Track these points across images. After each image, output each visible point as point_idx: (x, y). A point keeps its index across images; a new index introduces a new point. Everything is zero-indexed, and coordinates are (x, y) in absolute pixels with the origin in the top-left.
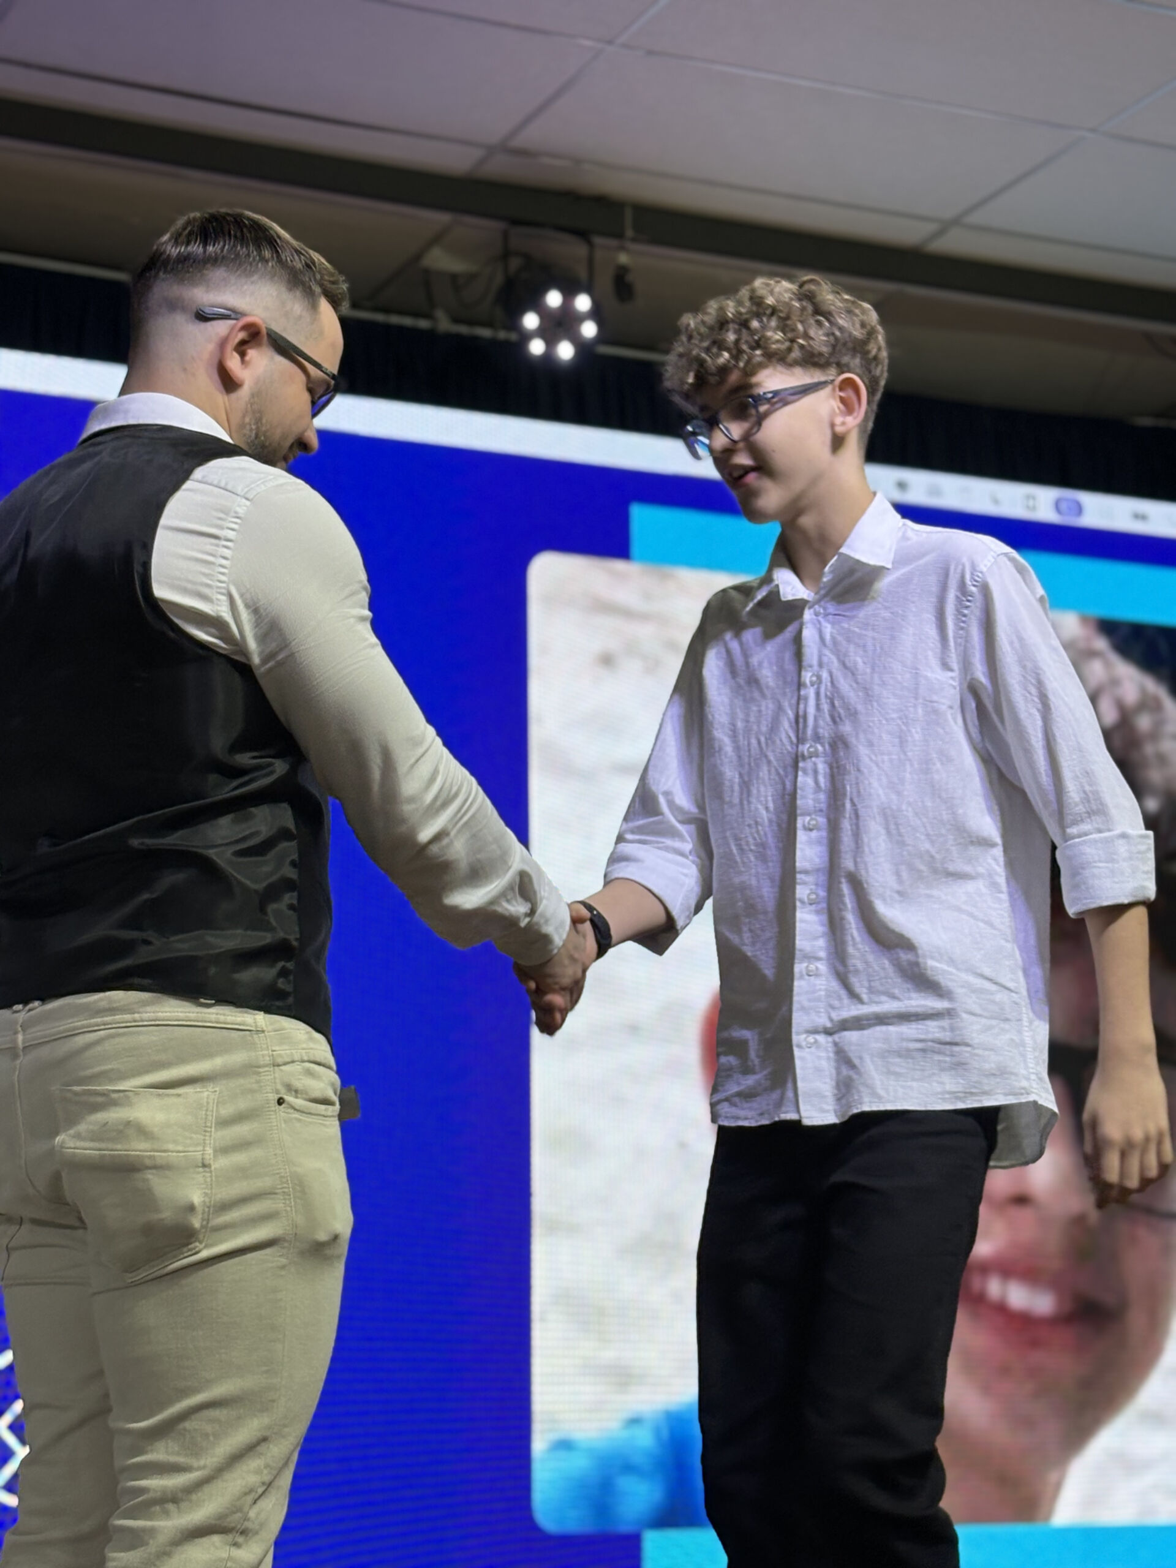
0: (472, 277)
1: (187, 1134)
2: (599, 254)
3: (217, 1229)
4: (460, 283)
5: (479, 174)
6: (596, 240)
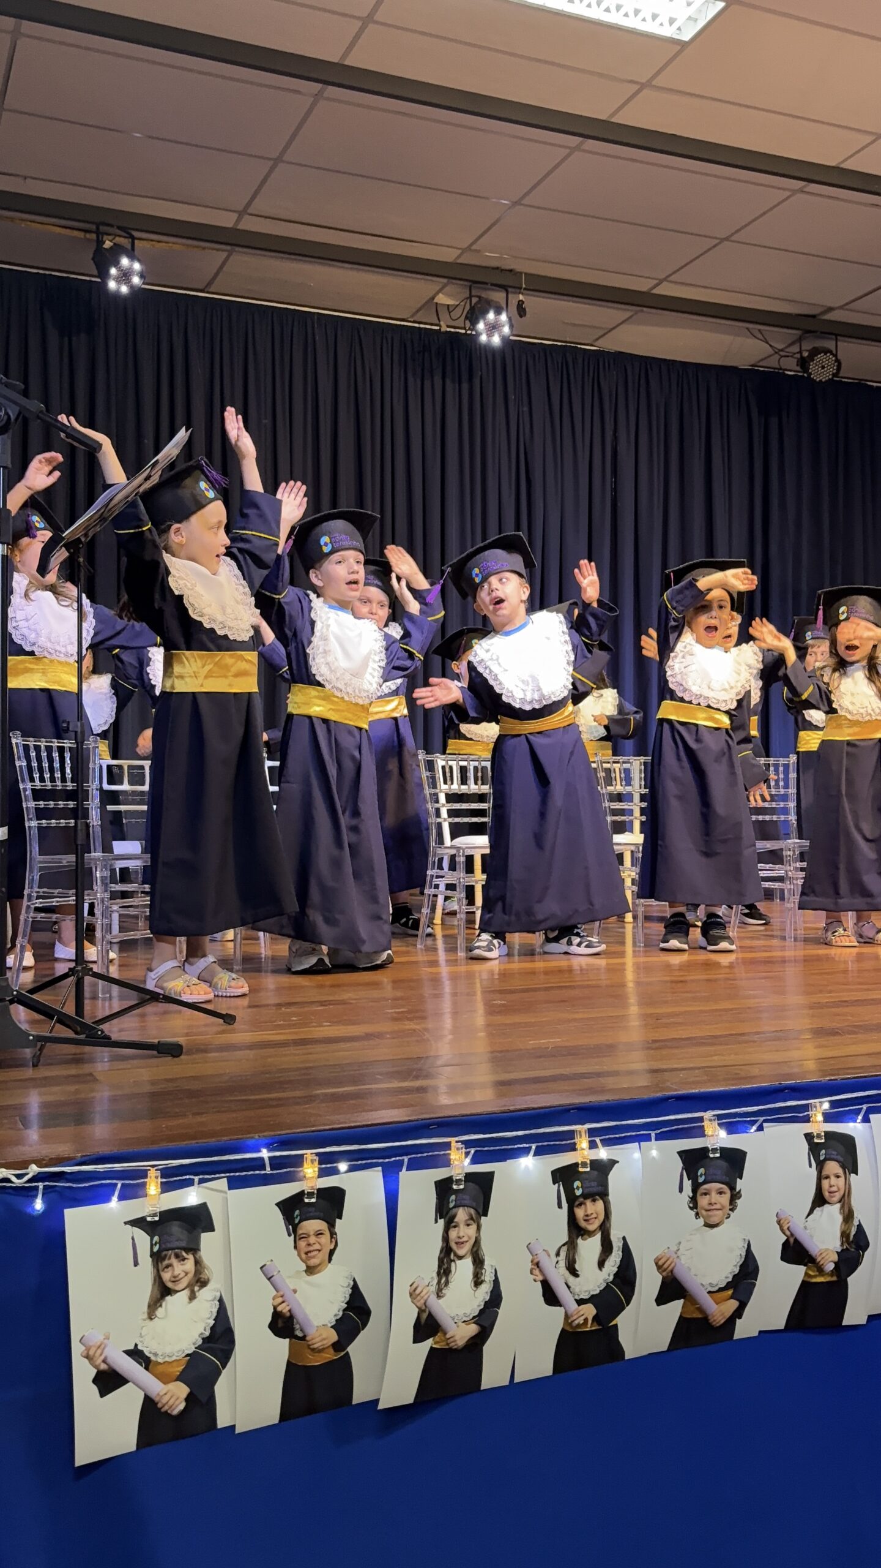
0: (457, 306)
2: (510, 296)
4: (451, 309)
5: (459, 261)
6: (510, 290)
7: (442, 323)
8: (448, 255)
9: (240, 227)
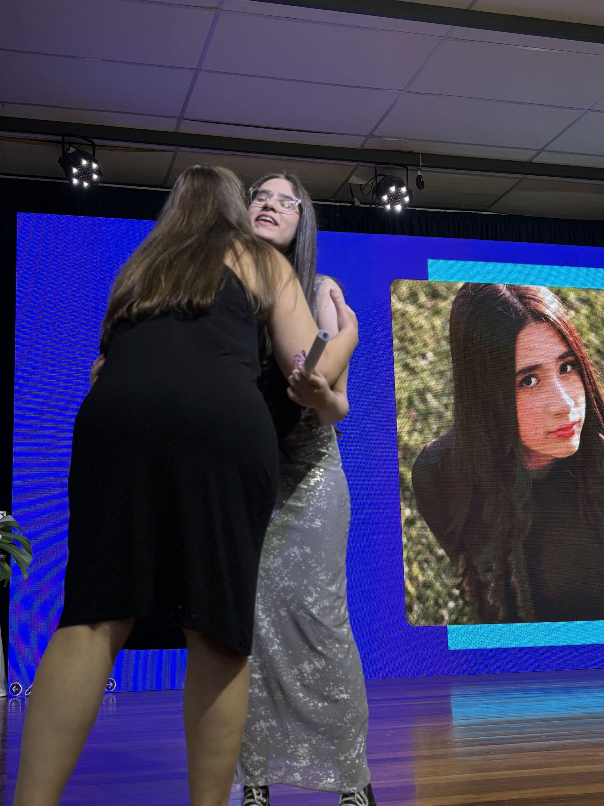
2: (410, 172)
4: (362, 188)
5: (366, 147)
6: (409, 167)
7: (355, 199)
8: (355, 143)
9: (181, 130)
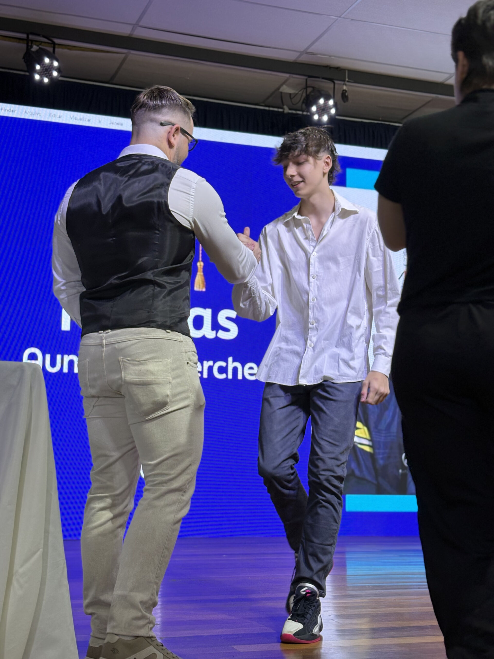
0: (296, 94)
1: (164, 373)
2: (336, 86)
3: (174, 402)
4: (292, 97)
5: (299, 61)
6: (336, 82)
7: (284, 107)
8: (290, 57)
9: (135, 35)
